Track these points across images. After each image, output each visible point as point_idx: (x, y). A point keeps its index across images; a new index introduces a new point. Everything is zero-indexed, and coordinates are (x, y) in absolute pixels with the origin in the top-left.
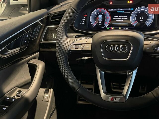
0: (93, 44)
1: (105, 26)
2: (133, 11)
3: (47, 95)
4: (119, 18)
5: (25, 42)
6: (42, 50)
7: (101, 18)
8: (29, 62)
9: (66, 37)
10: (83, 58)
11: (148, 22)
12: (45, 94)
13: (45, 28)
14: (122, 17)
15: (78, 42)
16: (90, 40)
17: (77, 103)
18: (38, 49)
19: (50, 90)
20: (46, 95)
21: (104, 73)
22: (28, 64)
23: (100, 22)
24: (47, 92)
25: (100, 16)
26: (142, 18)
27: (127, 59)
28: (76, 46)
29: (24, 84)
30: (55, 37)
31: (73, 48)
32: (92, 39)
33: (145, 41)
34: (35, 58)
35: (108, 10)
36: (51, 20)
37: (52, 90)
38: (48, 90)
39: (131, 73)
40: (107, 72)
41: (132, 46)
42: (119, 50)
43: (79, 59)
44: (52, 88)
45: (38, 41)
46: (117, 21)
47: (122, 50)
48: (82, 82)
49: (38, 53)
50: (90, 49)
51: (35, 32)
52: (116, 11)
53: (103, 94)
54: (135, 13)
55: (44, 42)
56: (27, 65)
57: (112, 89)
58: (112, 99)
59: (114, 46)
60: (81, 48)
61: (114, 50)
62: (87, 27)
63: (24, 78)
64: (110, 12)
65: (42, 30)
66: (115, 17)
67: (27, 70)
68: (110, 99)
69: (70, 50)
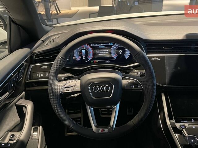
0: (82, 86)
1: (88, 60)
2: (113, 45)
3: (37, 133)
4: (101, 53)
5: (13, 85)
6: (27, 89)
7: (85, 53)
8: (16, 104)
9: (57, 81)
10: (73, 96)
11: (126, 55)
12: (33, 133)
13: (29, 67)
14: (103, 52)
15: (68, 85)
16: (79, 82)
17: (66, 135)
18: (24, 88)
19: (38, 127)
20: (35, 133)
21: (93, 109)
22: (16, 105)
23: (84, 57)
24: (36, 130)
25: (83, 51)
26: (121, 52)
27: (110, 97)
28: (67, 88)
29: (14, 127)
30: (40, 75)
31: (65, 91)
32: (80, 80)
33: (123, 79)
34: (21, 98)
35: (90, 45)
36: (35, 58)
37: (41, 127)
38: (37, 128)
39: (115, 107)
40: (95, 107)
41: (114, 86)
42: (103, 90)
43: (69, 97)
44: (42, 126)
45: (23, 81)
46: (99, 55)
47: (106, 90)
48: (69, 112)
49: (24, 92)
50: (80, 90)
51: (21, 73)
52: (98, 47)
53: (94, 127)
54: (114, 47)
55: (29, 81)
56: (15, 107)
57: (101, 115)
58: (102, 131)
59: (99, 87)
60: (71, 90)
61: (100, 90)
62: (72, 62)
63: (14, 121)
64: (92, 47)
65: (27, 69)
66: (97, 51)
67: (15, 112)
68: (100, 131)
69: (62, 93)
